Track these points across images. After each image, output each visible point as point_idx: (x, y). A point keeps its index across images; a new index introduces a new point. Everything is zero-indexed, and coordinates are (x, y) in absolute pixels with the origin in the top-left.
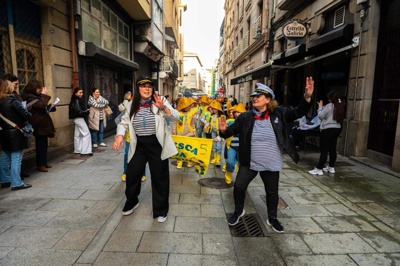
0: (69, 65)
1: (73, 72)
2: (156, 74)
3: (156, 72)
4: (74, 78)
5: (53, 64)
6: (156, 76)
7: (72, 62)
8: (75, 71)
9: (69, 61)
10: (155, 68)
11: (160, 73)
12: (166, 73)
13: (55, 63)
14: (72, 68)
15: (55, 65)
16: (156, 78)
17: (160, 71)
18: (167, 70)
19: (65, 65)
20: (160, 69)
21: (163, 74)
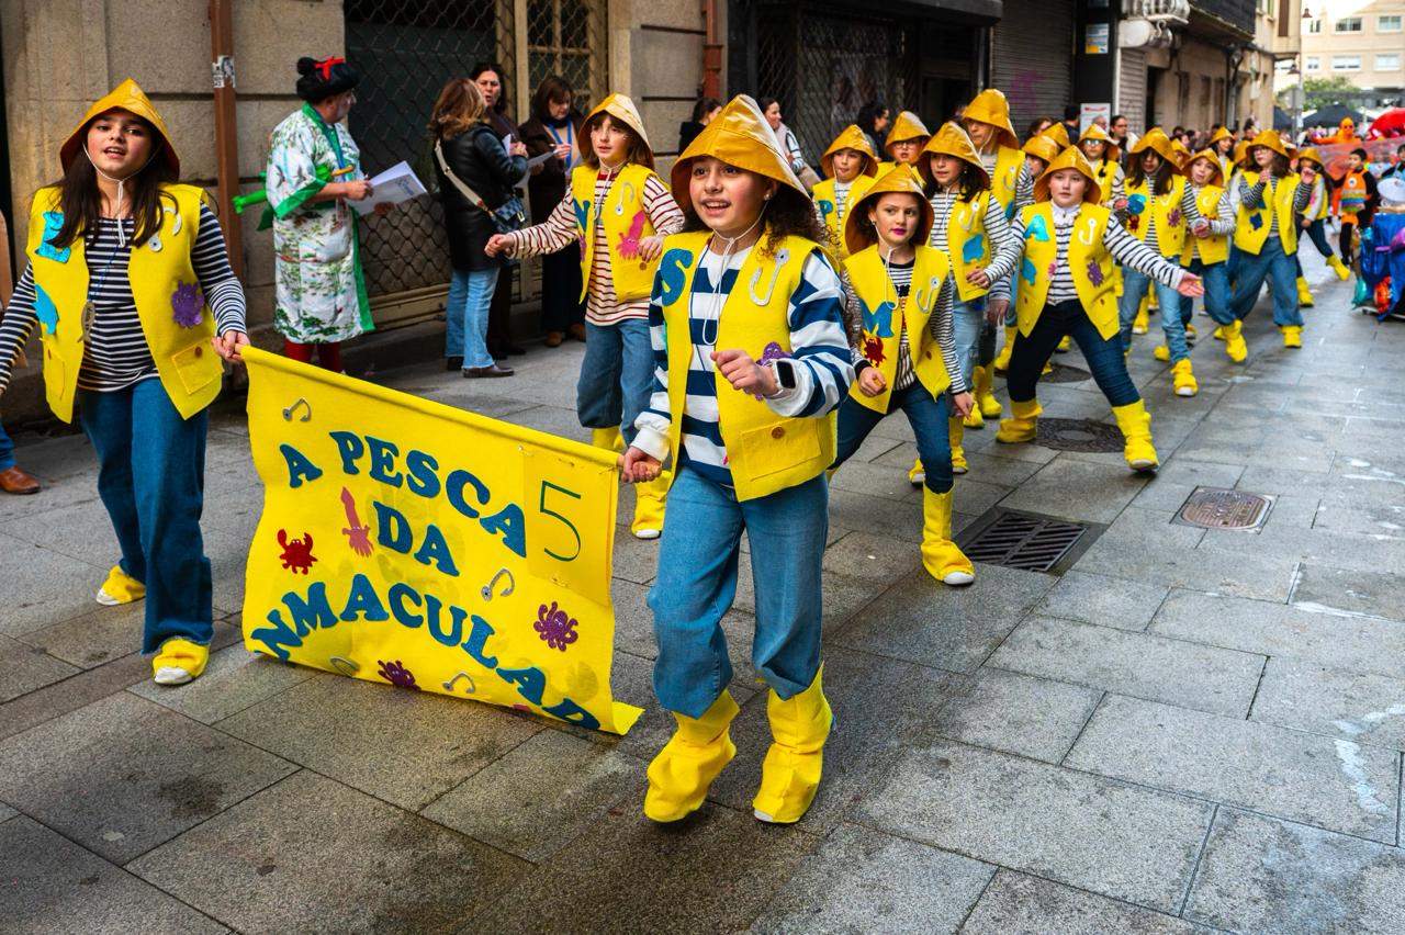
0: (696, 24)
1: (706, 48)
2: (1104, 31)
3: (1104, 22)
4: (709, 67)
5: (636, 25)
6: (1106, 40)
7: (704, 14)
8: (710, 41)
9: (696, 10)
10: (1105, 9)
11: (1123, 26)
12: (1154, 23)
13: (644, 22)
14: (703, 33)
15: (644, 27)
16: (1106, 48)
17: (1124, 17)
18: (1157, 11)
19: (679, 24)
20: (1125, 8)
21: (1135, 32)
